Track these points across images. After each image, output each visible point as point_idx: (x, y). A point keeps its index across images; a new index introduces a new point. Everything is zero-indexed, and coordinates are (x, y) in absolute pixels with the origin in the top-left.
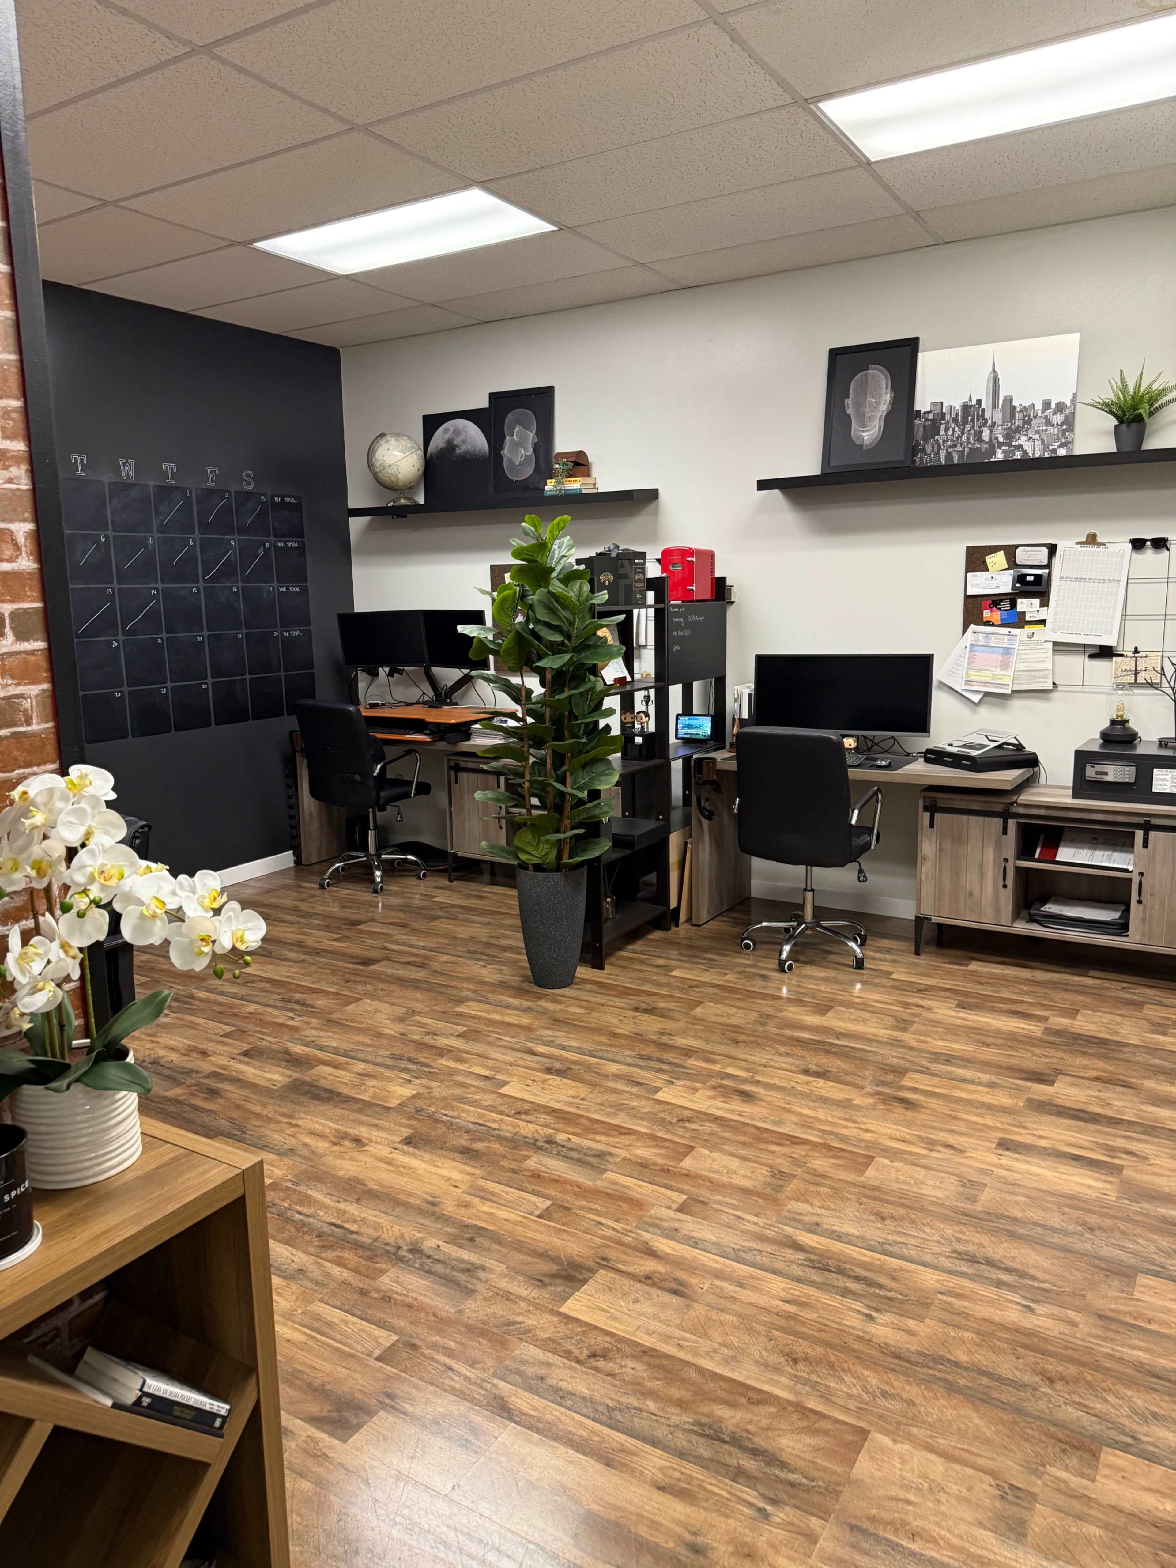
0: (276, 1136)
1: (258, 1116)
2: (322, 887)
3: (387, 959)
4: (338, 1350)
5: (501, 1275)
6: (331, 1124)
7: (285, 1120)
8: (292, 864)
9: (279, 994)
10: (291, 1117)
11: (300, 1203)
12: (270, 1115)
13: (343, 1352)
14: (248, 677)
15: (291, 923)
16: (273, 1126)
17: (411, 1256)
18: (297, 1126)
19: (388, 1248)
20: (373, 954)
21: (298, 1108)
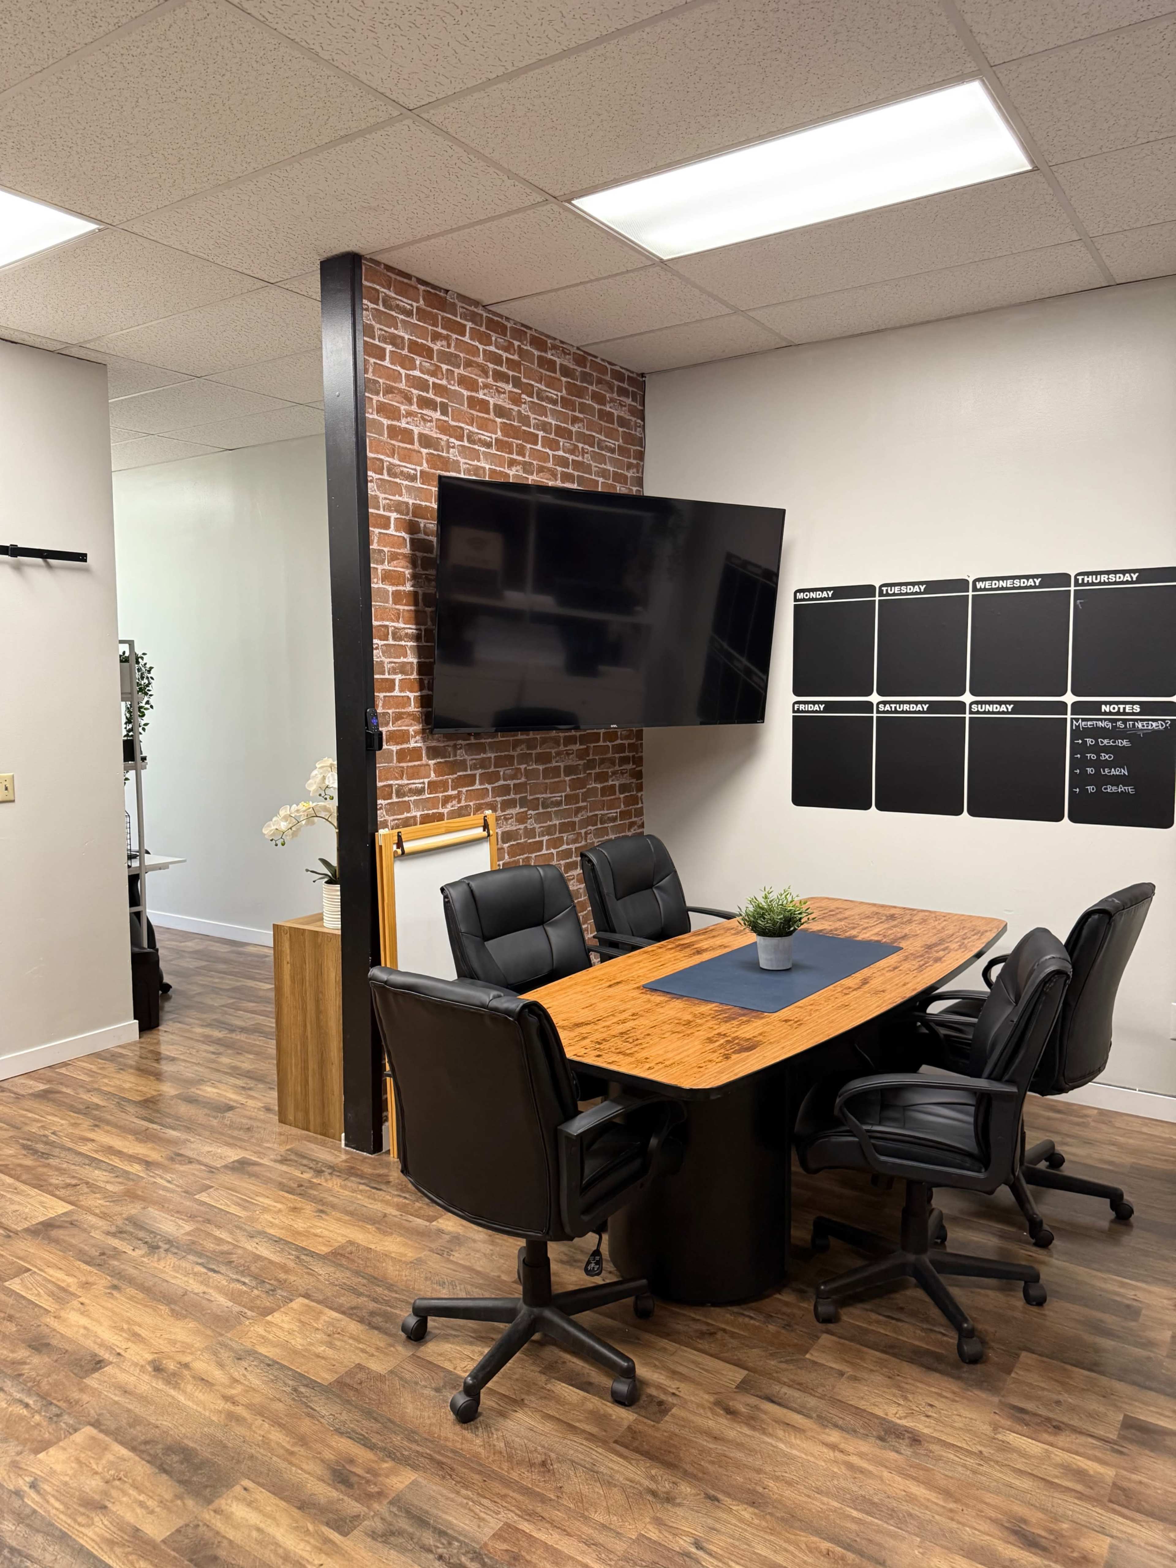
0: (256, 1382)
1: (277, 1423)
4: (236, 1192)
5: (95, 1228)
6: (181, 1398)
7: (239, 1410)
10: (232, 1416)
11: (241, 1293)
12: (259, 1421)
13: (233, 1191)
16: (257, 1399)
17: (160, 1244)
18: (226, 1398)
19: (176, 1251)
21: (219, 1435)
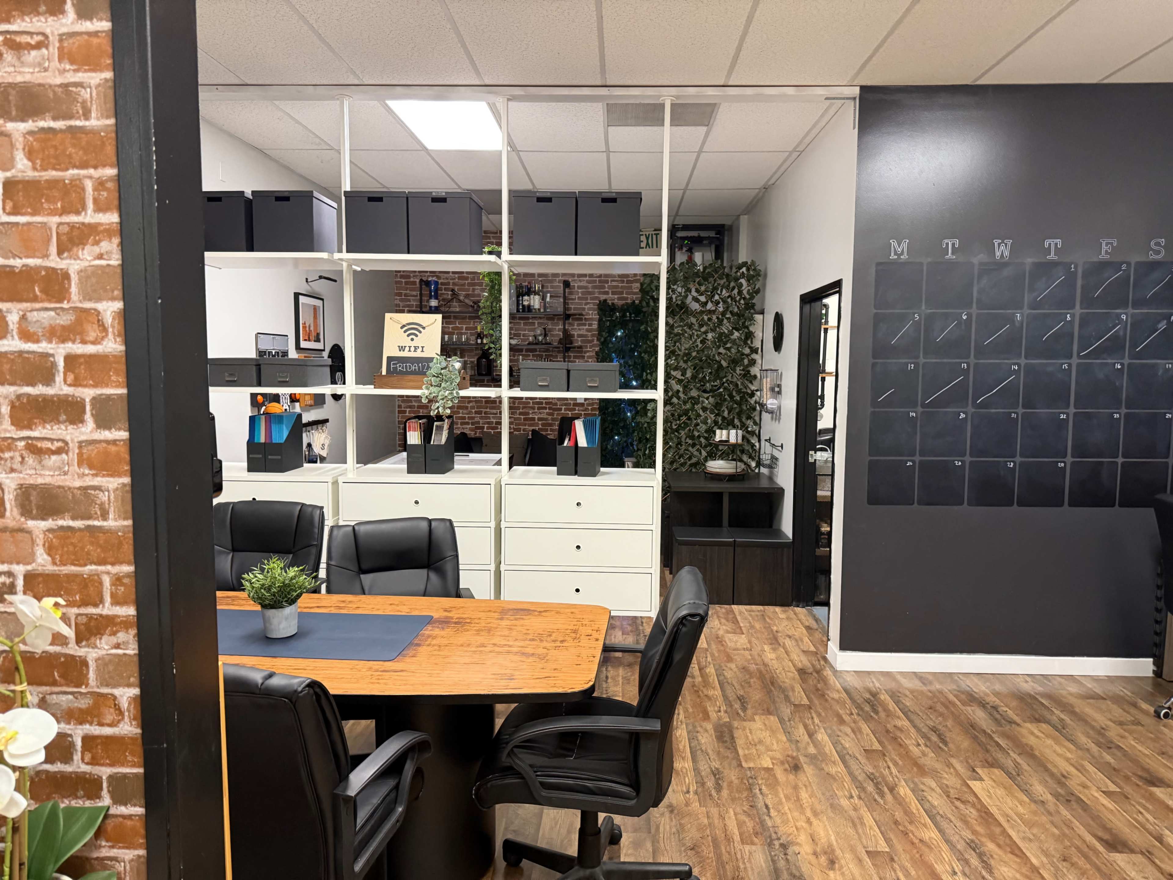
2: (1157, 714)
3: (1148, 854)
8: (1151, 674)
9: (974, 832)
14: (1120, 460)
15: (1078, 747)
20: (1135, 837)
